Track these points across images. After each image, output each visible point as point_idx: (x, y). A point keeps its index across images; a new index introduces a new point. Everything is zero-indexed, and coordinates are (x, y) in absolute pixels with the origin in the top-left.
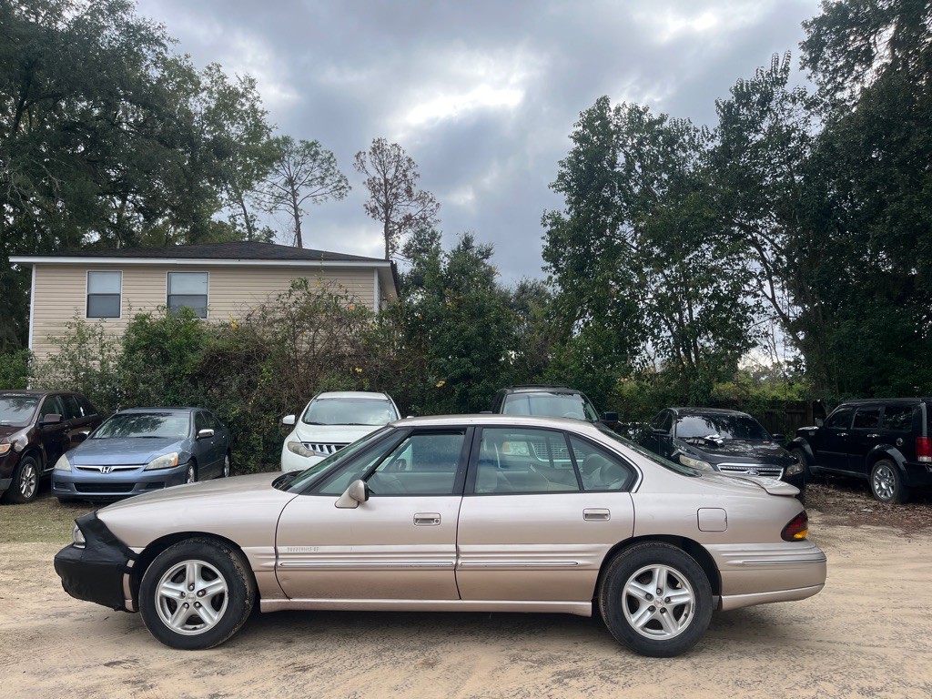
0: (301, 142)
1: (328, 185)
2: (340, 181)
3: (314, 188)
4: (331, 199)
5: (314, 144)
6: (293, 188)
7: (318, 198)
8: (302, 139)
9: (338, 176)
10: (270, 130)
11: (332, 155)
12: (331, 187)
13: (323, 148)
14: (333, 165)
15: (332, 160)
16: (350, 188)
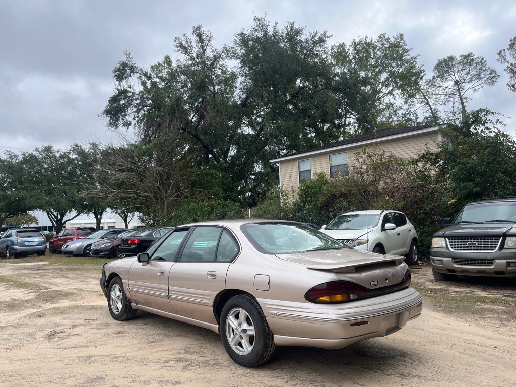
0: (461, 56)
1: (482, 78)
2: (491, 73)
3: (474, 82)
4: (485, 86)
5: (469, 56)
6: (458, 87)
7: (476, 88)
8: (461, 55)
9: (489, 71)
10: (416, 59)
11: (483, 59)
12: (484, 79)
13: (476, 57)
14: (484, 65)
15: (483, 62)
16: (499, 76)
